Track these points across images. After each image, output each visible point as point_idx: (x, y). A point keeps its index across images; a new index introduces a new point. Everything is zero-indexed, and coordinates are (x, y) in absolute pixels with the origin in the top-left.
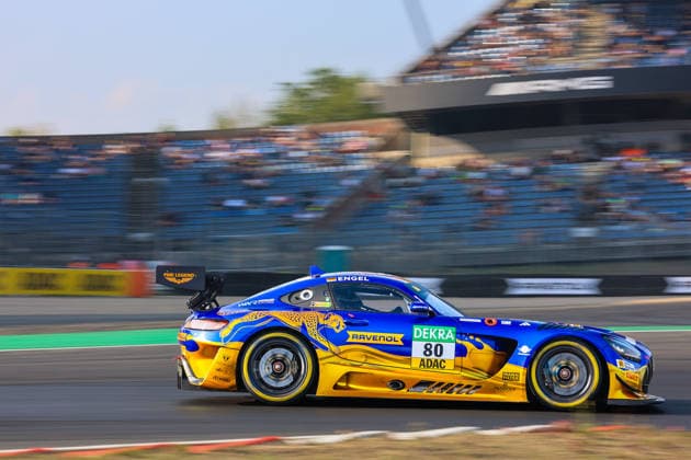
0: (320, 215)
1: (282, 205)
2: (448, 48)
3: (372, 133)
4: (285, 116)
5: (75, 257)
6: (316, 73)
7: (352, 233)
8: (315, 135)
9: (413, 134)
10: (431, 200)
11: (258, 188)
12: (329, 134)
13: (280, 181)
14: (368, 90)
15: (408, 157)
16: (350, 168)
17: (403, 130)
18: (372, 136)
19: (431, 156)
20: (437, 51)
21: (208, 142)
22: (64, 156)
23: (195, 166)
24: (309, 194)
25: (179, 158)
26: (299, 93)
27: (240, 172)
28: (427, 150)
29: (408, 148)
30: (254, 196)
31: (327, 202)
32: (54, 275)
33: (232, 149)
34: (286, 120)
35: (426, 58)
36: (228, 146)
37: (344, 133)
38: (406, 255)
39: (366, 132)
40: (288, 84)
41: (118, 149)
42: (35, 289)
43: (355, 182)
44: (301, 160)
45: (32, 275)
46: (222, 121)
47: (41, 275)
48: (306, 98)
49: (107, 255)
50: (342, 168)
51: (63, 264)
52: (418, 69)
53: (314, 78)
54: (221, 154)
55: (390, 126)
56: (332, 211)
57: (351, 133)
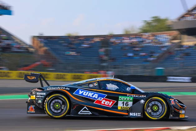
0: (155, 59)
1: (144, 56)
2: (192, 10)
3: (170, 35)
4: (144, 30)
5: (86, 70)
6: (153, 18)
7: (165, 64)
8: (153, 35)
9: (182, 35)
10: (187, 54)
11: (137, 51)
12: (157, 35)
13: (144, 49)
14: (169, 23)
15: (181, 42)
16: (164, 45)
17: (179, 34)
18: (169, 36)
19: (187, 42)
20: (189, 11)
21: (123, 37)
22: (82, 41)
23: (119, 44)
24: (152, 53)
25: (115, 42)
26: (148, 23)
27: (132, 46)
28: (186, 40)
29: (180, 39)
30: (136, 53)
31: (157, 55)
32: (81, 76)
33: (129, 40)
34: (145, 31)
35: (185, 13)
36: (128, 39)
37: (162, 35)
38: (180, 70)
39: (168, 35)
40: (145, 21)
41: (97, 40)
42: (76, 79)
43: (165, 49)
44: (149, 43)
45: (75, 75)
46: (127, 31)
47: (78, 75)
48: (150, 25)
49: (95, 70)
50: (161, 45)
51: (83, 72)
52: (183, 17)
53: (153, 19)
54: (127, 41)
55: (175, 33)
56: (158, 58)
57: (164, 35)
